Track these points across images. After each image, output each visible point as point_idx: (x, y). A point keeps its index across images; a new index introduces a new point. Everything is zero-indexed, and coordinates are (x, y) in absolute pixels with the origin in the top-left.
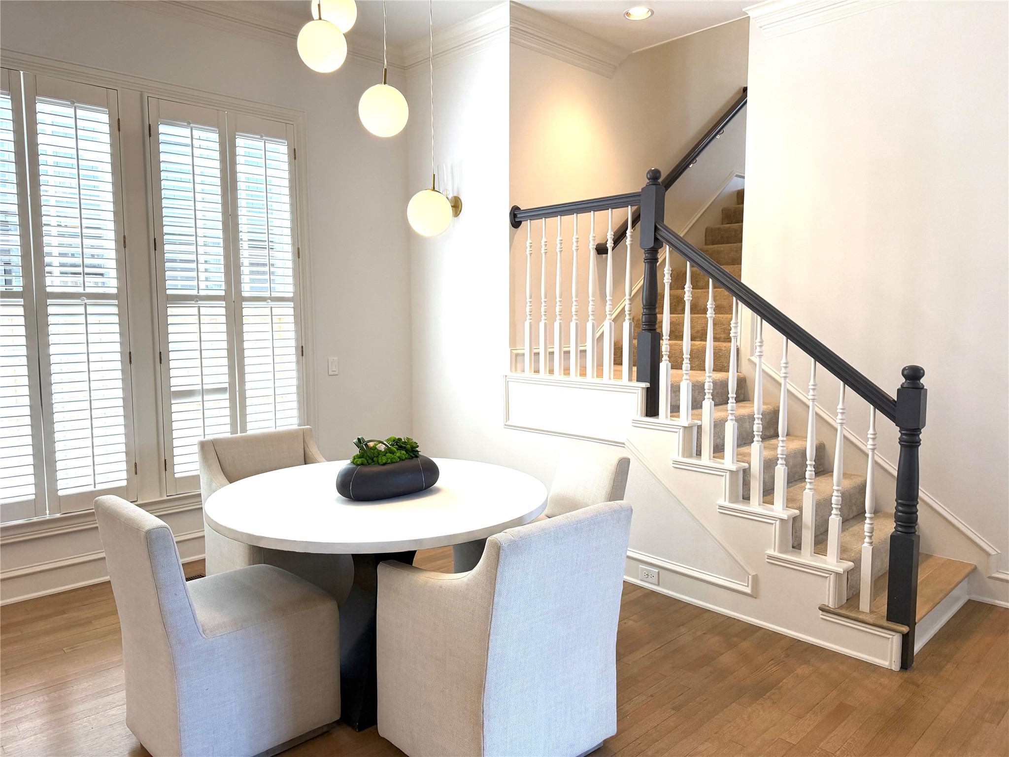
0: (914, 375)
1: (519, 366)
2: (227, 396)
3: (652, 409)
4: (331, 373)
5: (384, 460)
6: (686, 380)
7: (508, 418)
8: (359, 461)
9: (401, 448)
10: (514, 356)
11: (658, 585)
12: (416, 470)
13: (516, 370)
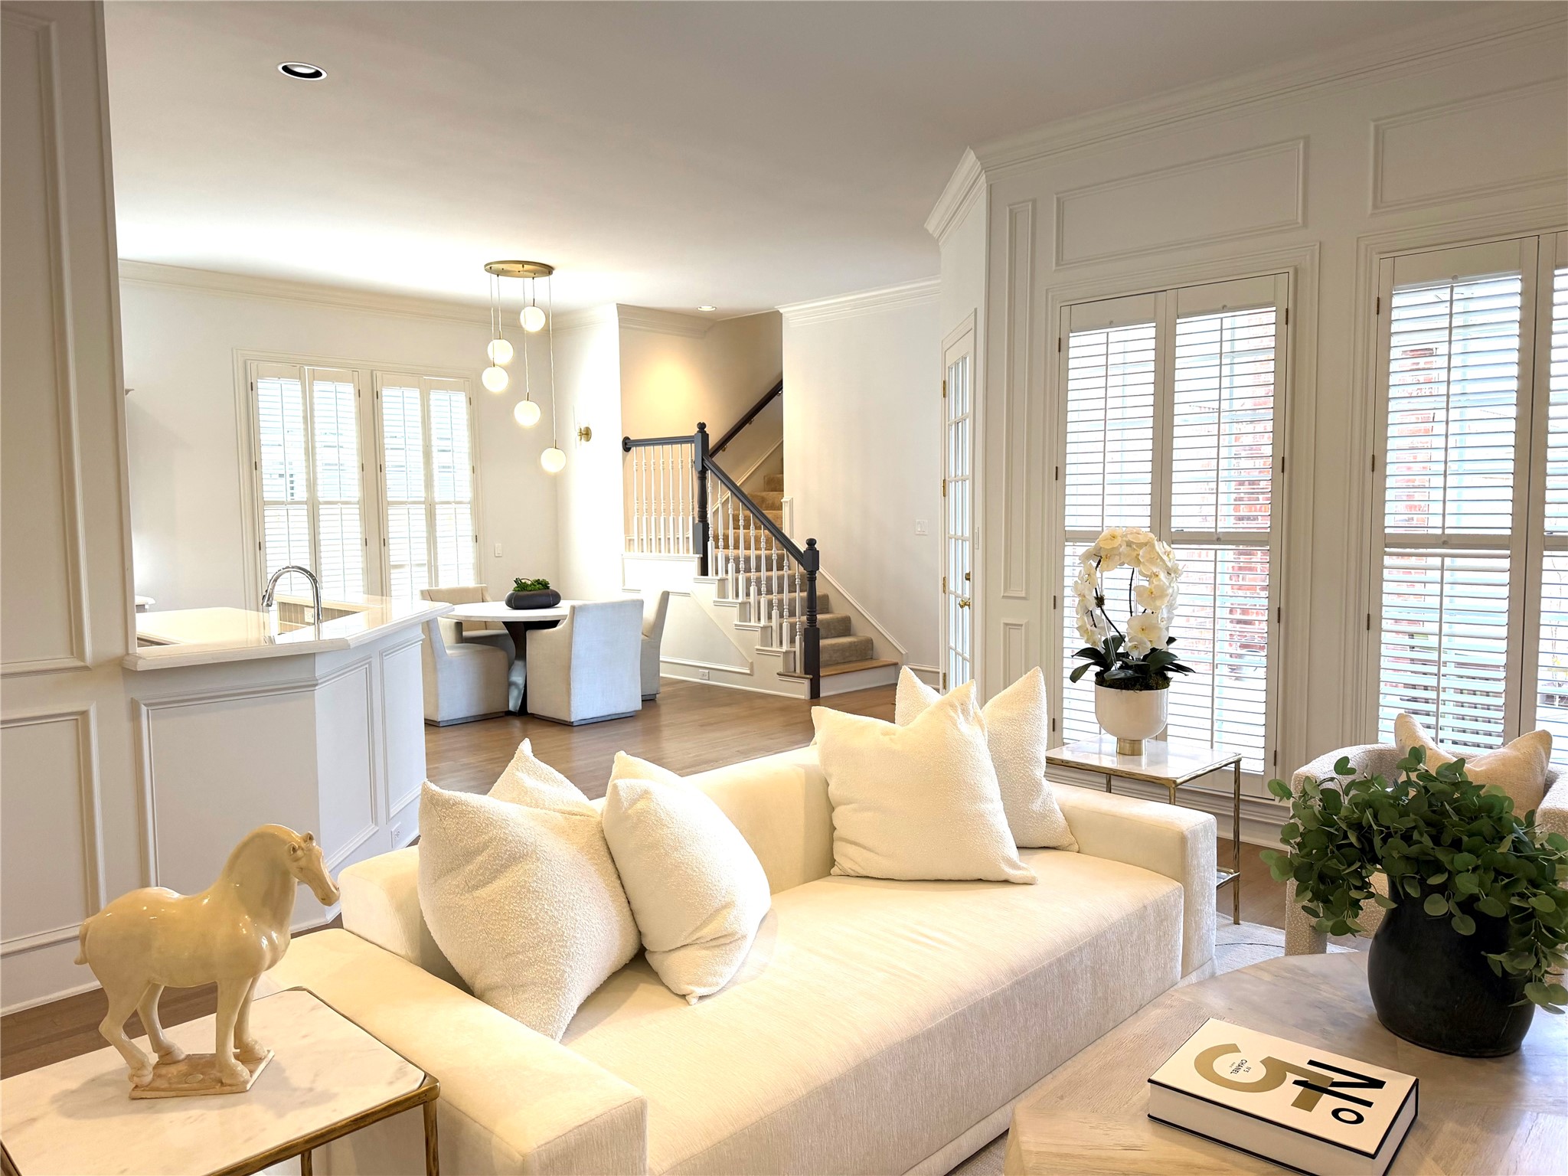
0: (811, 543)
1: (632, 546)
2: (426, 568)
3: (704, 571)
4: (497, 555)
5: (530, 588)
6: (721, 554)
7: (624, 585)
8: (517, 589)
9: (539, 583)
10: (628, 541)
11: (709, 680)
12: (548, 595)
13: (629, 551)
